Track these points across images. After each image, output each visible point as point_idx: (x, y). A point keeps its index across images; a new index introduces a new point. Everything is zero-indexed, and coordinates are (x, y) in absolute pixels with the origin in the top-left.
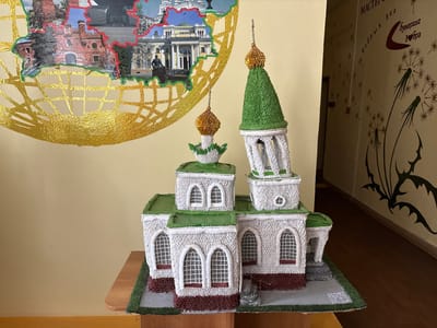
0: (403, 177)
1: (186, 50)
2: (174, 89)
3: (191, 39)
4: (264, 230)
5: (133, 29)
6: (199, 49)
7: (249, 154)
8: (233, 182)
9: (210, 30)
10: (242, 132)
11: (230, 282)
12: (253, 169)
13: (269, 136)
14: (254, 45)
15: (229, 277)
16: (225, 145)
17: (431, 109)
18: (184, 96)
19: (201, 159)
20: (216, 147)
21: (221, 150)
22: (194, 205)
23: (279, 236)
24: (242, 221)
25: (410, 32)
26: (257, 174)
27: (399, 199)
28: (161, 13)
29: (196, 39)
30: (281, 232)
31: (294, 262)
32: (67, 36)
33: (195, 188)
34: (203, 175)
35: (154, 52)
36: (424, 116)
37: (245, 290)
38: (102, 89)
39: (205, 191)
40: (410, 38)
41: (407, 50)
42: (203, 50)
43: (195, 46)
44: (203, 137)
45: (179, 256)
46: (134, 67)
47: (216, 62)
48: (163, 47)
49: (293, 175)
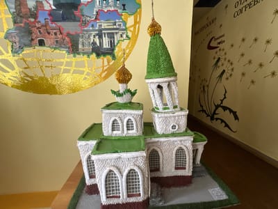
0: (217, 107)
1: (111, 36)
2: (105, 59)
3: (114, 29)
4: (164, 148)
5: (79, 23)
6: (119, 35)
7: (152, 96)
8: (142, 116)
9: (125, 23)
10: (147, 81)
11: (141, 192)
12: (154, 106)
13: (166, 82)
14: (153, 19)
15: (141, 189)
16: (136, 90)
17: (231, 75)
18: (111, 63)
19: (119, 100)
20: (129, 91)
21: (133, 94)
22: (115, 132)
23: (174, 152)
24: (149, 143)
25: (219, 41)
26: (158, 109)
27: (216, 116)
28: (95, 13)
29: (117, 29)
30: (176, 149)
31: (185, 168)
32: (39, 28)
33: (115, 120)
34: (120, 111)
35: (92, 37)
36: (227, 79)
37: (153, 195)
38: (62, 60)
39: (122, 122)
40: (219, 43)
41: (218, 49)
42: (121, 36)
43: (116, 33)
44: (120, 85)
45: (101, 176)
46: (80, 46)
47: (129, 43)
48: (97, 35)
49: (182, 109)
